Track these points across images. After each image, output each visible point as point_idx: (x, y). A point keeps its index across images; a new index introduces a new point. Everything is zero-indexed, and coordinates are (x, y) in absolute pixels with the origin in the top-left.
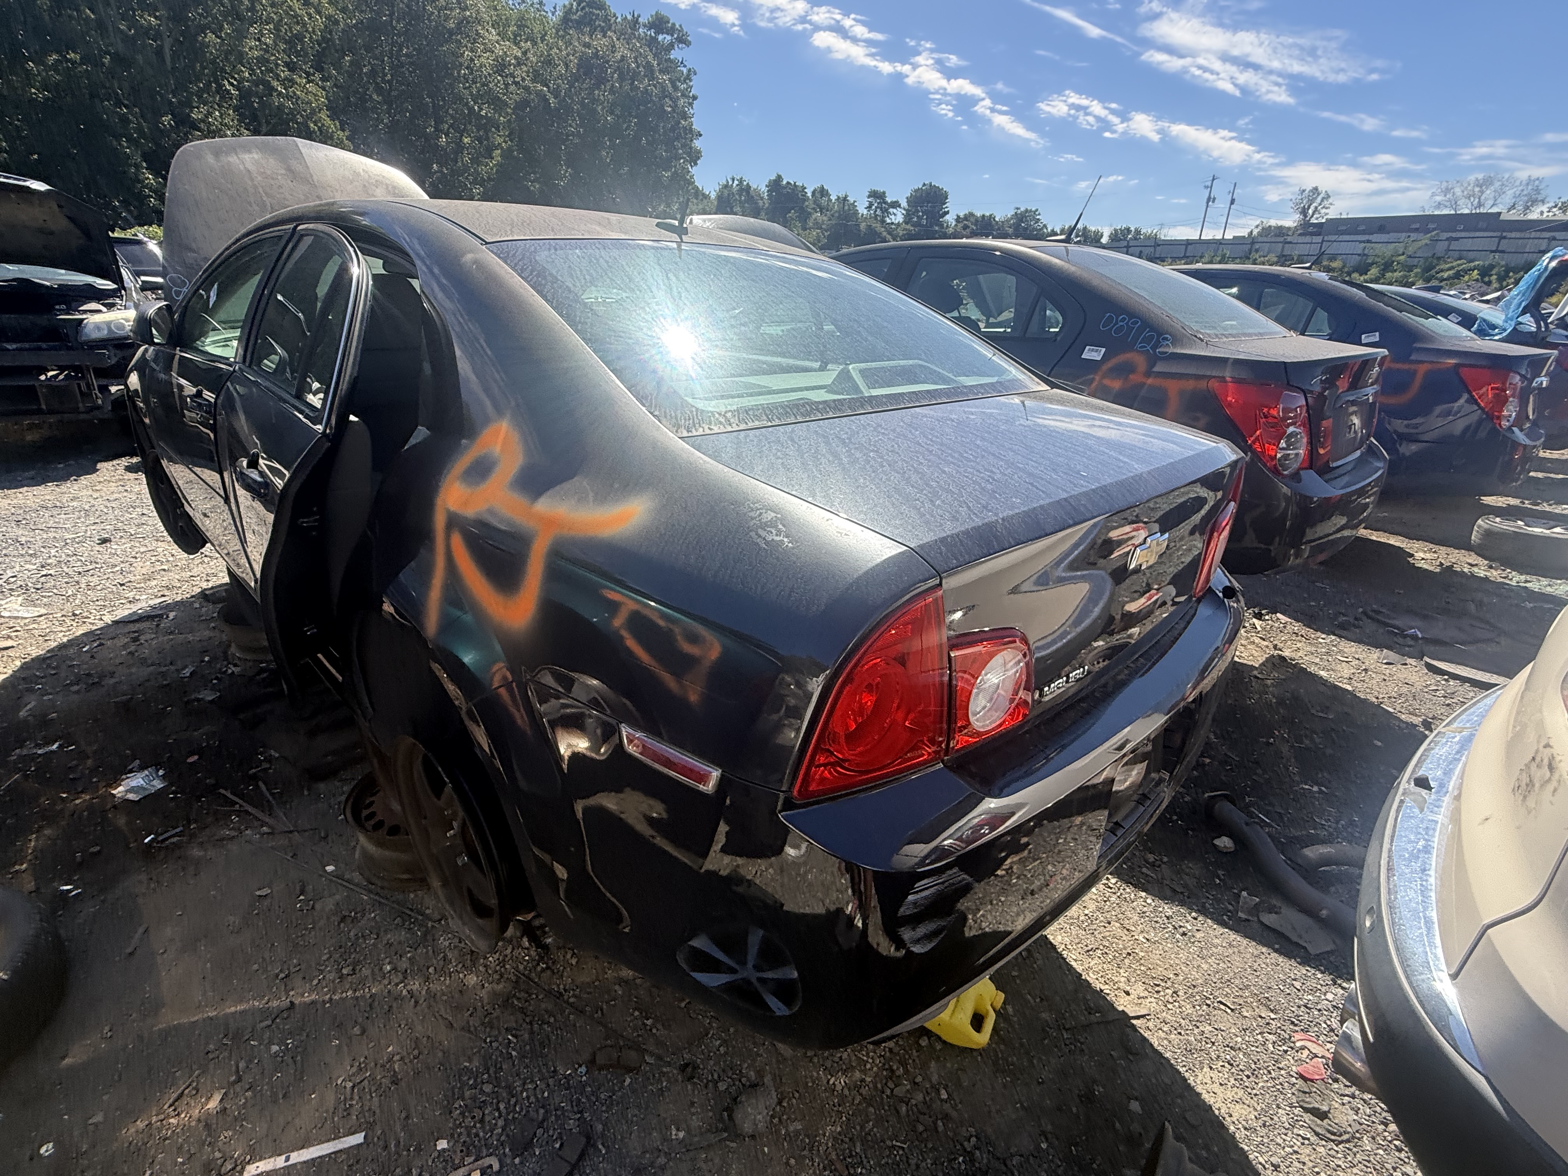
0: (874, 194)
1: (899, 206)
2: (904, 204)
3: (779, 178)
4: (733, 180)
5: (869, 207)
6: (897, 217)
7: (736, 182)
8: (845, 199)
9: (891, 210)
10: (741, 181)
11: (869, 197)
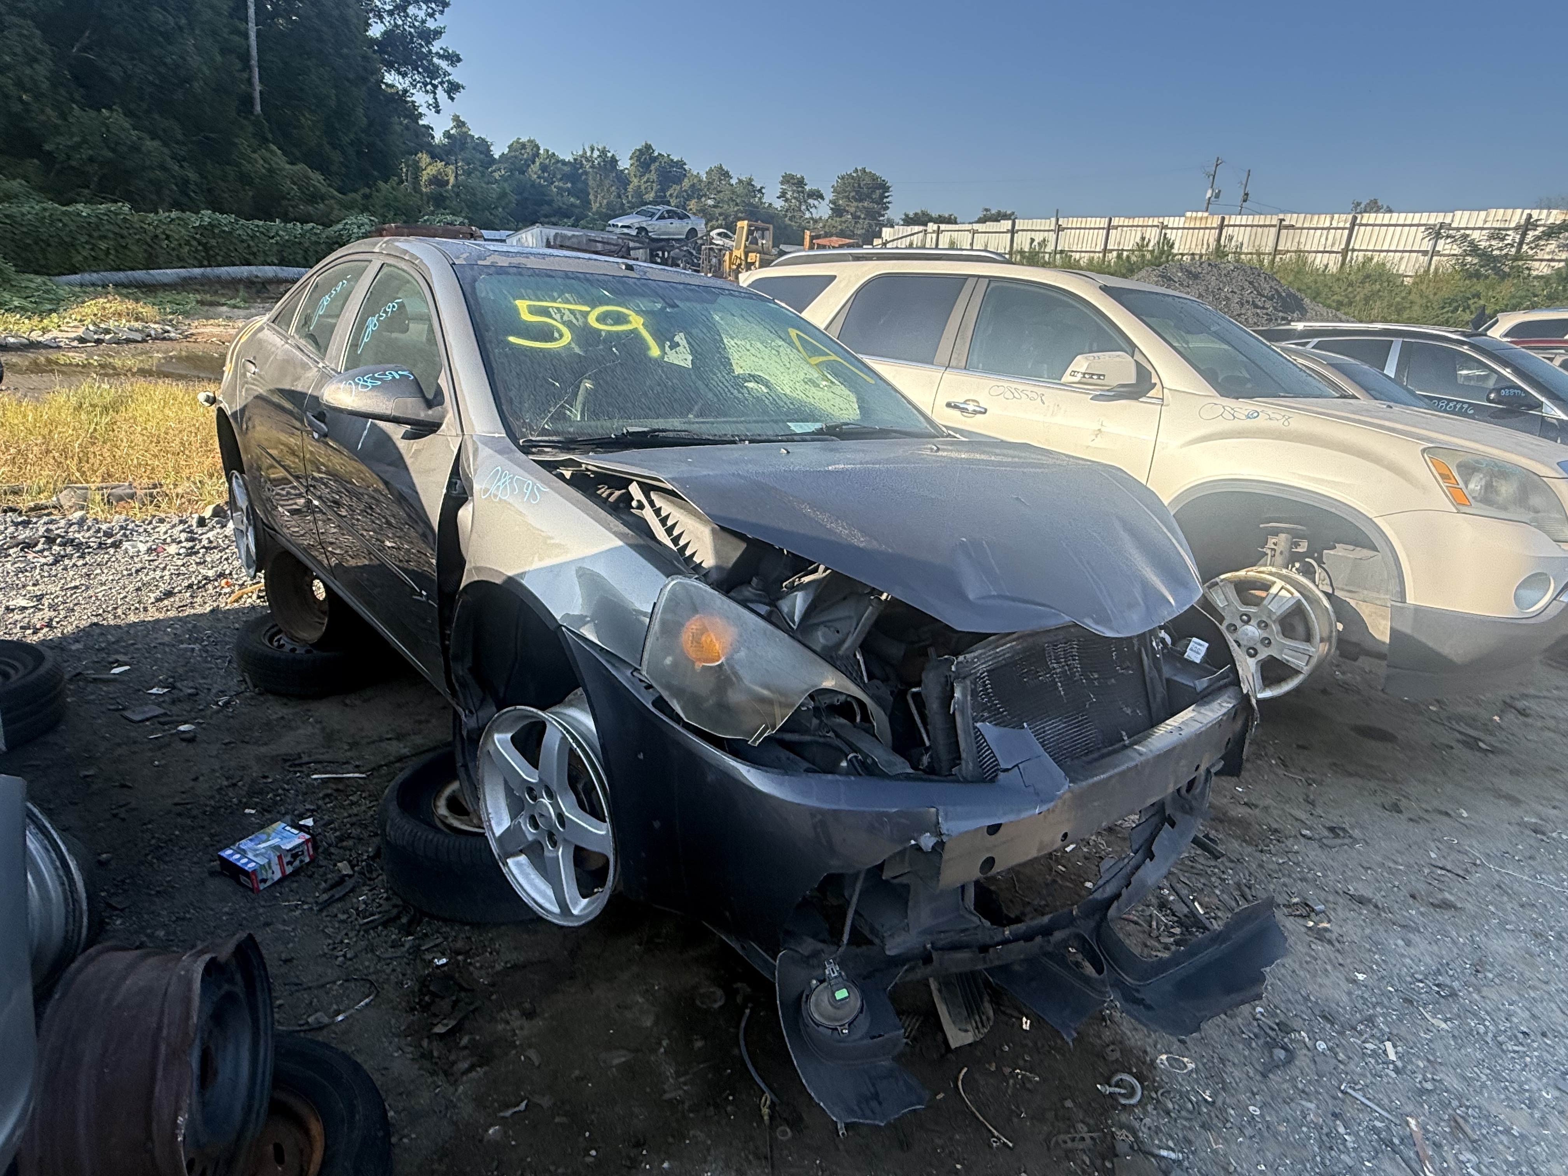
0: (788, 179)
1: (823, 198)
2: (829, 195)
3: (648, 147)
4: (592, 150)
5: (783, 195)
6: (822, 210)
7: (596, 153)
8: (750, 183)
9: (811, 201)
10: (603, 152)
11: (782, 183)
